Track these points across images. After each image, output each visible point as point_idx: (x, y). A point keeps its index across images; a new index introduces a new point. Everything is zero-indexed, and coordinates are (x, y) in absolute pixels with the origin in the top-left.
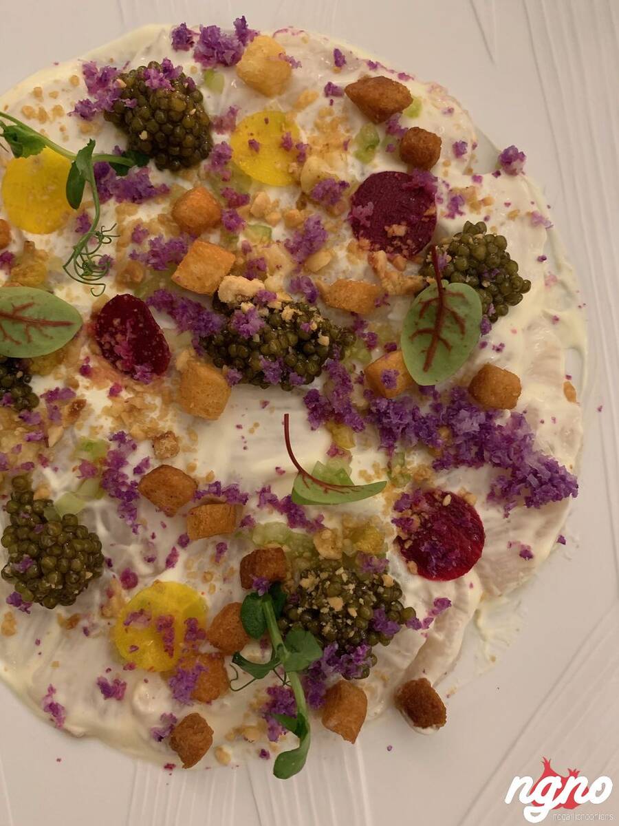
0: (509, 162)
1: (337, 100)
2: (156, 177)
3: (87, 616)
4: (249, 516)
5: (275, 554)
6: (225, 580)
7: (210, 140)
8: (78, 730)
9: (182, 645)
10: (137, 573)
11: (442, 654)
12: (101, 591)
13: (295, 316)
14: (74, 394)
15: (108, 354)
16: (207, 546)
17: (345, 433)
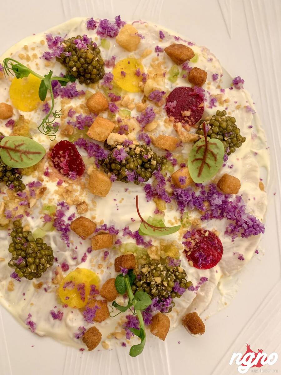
0: (237, 83)
1: (160, 54)
2: (79, 87)
3: (46, 283)
4: (119, 240)
5: (131, 257)
6: (108, 268)
7: (103, 71)
8: (41, 333)
9: (88, 296)
10: (69, 264)
11: (203, 301)
12: (53, 272)
13: (141, 151)
14: (41, 184)
15: (57, 166)
16: (100, 252)
17: (162, 203)
